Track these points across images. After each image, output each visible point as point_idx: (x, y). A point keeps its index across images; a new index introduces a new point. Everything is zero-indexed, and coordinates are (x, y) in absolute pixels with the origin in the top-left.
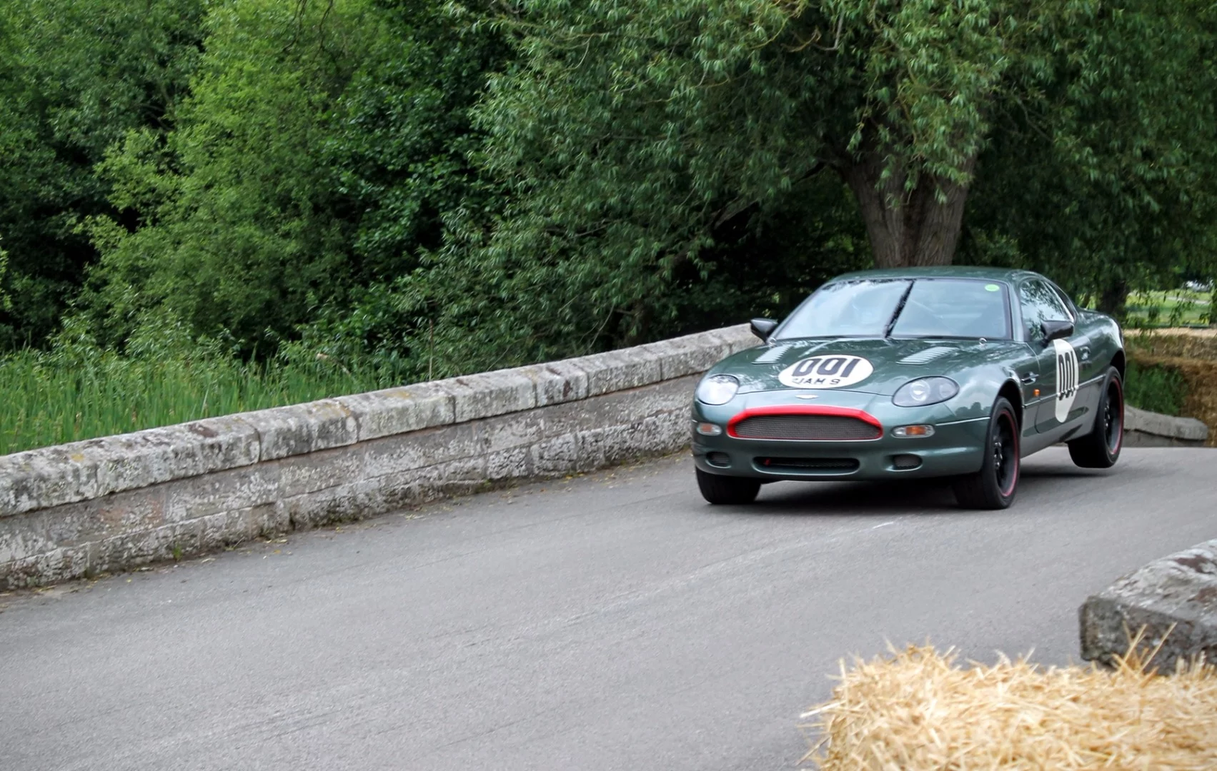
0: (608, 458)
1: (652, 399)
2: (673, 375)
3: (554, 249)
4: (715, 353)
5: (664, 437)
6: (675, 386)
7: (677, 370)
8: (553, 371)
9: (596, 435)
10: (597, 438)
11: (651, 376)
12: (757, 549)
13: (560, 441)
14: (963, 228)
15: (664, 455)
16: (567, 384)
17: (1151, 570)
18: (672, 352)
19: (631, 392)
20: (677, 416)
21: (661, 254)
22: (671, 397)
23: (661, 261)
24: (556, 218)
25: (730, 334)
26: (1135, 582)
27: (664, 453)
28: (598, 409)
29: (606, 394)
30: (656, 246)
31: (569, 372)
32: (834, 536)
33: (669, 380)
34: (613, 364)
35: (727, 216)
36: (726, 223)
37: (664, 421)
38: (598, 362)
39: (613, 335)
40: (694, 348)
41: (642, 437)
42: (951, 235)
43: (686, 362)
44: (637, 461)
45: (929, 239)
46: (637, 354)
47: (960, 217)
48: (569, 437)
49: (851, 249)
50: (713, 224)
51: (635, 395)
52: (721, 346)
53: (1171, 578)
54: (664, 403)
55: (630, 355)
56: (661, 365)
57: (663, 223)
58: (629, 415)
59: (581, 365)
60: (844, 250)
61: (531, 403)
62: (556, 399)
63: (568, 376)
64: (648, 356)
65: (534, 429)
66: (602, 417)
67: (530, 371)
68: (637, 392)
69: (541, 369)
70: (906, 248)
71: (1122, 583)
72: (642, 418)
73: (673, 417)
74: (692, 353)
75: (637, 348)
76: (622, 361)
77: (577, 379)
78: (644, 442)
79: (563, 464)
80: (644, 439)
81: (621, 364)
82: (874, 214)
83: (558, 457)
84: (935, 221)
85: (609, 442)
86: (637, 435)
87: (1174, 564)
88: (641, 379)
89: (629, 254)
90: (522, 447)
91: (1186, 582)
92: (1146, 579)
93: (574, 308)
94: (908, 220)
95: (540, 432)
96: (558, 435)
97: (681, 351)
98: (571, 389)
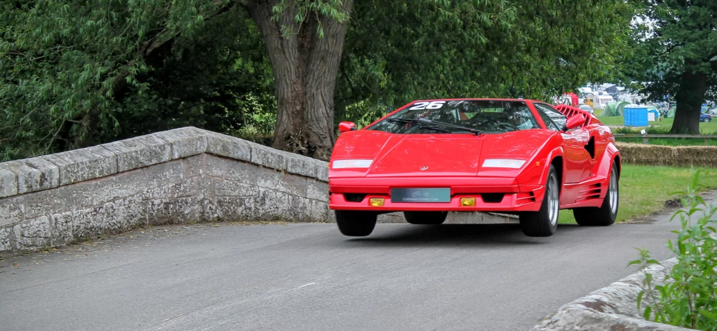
0: (76, 236)
1: (110, 188)
2: (126, 168)
3: (17, 69)
4: (159, 150)
5: (120, 218)
6: (128, 177)
7: (130, 164)
8: (31, 165)
9: (66, 217)
10: (67, 220)
11: (109, 169)
12: (209, 305)
13: (38, 222)
14: (344, 53)
15: (120, 232)
16: (43, 175)
17: (569, 311)
18: (125, 150)
19: (94, 182)
20: (130, 202)
21: (103, 77)
22: (125, 186)
23: (105, 83)
24: (20, 43)
25: (171, 136)
26: (556, 321)
27: (120, 231)
28: (67, 196)
29: (73, 183)
30: (101, 70)
31: (44, 166)
32: (269, 294)
33: (123, 172)
34: (79, 159)
35: (156, 45)
36: (156, 50)
37: (120, 205)
38: (67, 158)
39: (65, 140)
40: (143, 147)
41: (102, 219)
42: (335, 60)
43: (137, 158)
44: (99, 238)
45: (318, 62)
46: (98, 152)
47: (342, 45)
48: (45, 219)
49: (252, 71)
50: (145, 51)
51: (97, 184)
52: (164, 146)
53: (586, 317)
54: (120, 191)
55: (92, 152)
56: (117, 160)
57: (106, 51)
58: (92, 201)
59: (53, 160)
60: (247, 72)
61: (14, 191)
62: (34, 188)
63: (43, 170)
64: (107, 153)
65: (17, 212)
66: (71, 202)
67: (13, 165)
68: (98, 182)
69: (22, 164)
70: (300, 69)
71: (545, 322)
72: (102, 203)
73: (127, 203)
74: (141, 151)
75: (98, 147)
76: (86, 157)
77: (51, 172)
78: (103, 221)
79: (40, 241)
80: (104, 220)
81: (85, 160)
82: (274, 43)
83: (36, 235)
84: (323, 48)
85: (76, 223)
86: (99, 217)
87: (583, 307)
88: (101, 172)
89: (77, 78)
90: (6, 227)
91: (599, 320)
92: (565, 318)
93: (35, 118)
94: (301, 48)
95: (21, 214)
96: (36, 217)
97: (133, 149)
98: (46, 179)
